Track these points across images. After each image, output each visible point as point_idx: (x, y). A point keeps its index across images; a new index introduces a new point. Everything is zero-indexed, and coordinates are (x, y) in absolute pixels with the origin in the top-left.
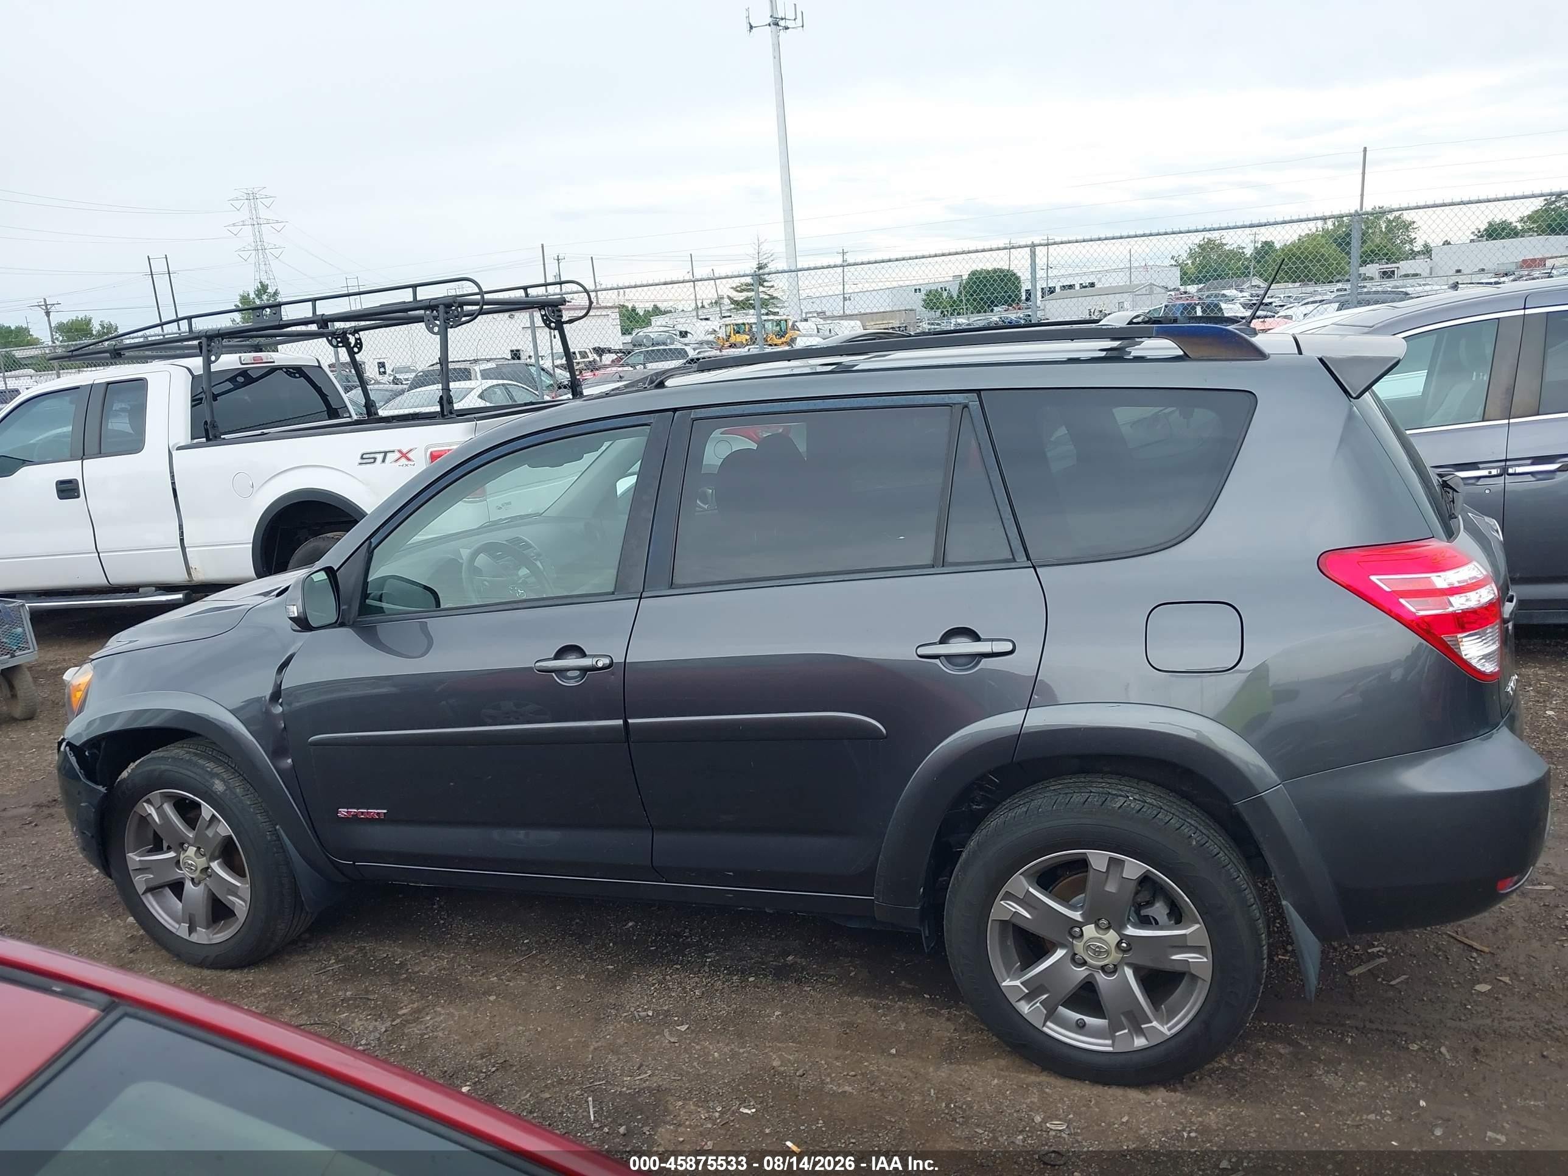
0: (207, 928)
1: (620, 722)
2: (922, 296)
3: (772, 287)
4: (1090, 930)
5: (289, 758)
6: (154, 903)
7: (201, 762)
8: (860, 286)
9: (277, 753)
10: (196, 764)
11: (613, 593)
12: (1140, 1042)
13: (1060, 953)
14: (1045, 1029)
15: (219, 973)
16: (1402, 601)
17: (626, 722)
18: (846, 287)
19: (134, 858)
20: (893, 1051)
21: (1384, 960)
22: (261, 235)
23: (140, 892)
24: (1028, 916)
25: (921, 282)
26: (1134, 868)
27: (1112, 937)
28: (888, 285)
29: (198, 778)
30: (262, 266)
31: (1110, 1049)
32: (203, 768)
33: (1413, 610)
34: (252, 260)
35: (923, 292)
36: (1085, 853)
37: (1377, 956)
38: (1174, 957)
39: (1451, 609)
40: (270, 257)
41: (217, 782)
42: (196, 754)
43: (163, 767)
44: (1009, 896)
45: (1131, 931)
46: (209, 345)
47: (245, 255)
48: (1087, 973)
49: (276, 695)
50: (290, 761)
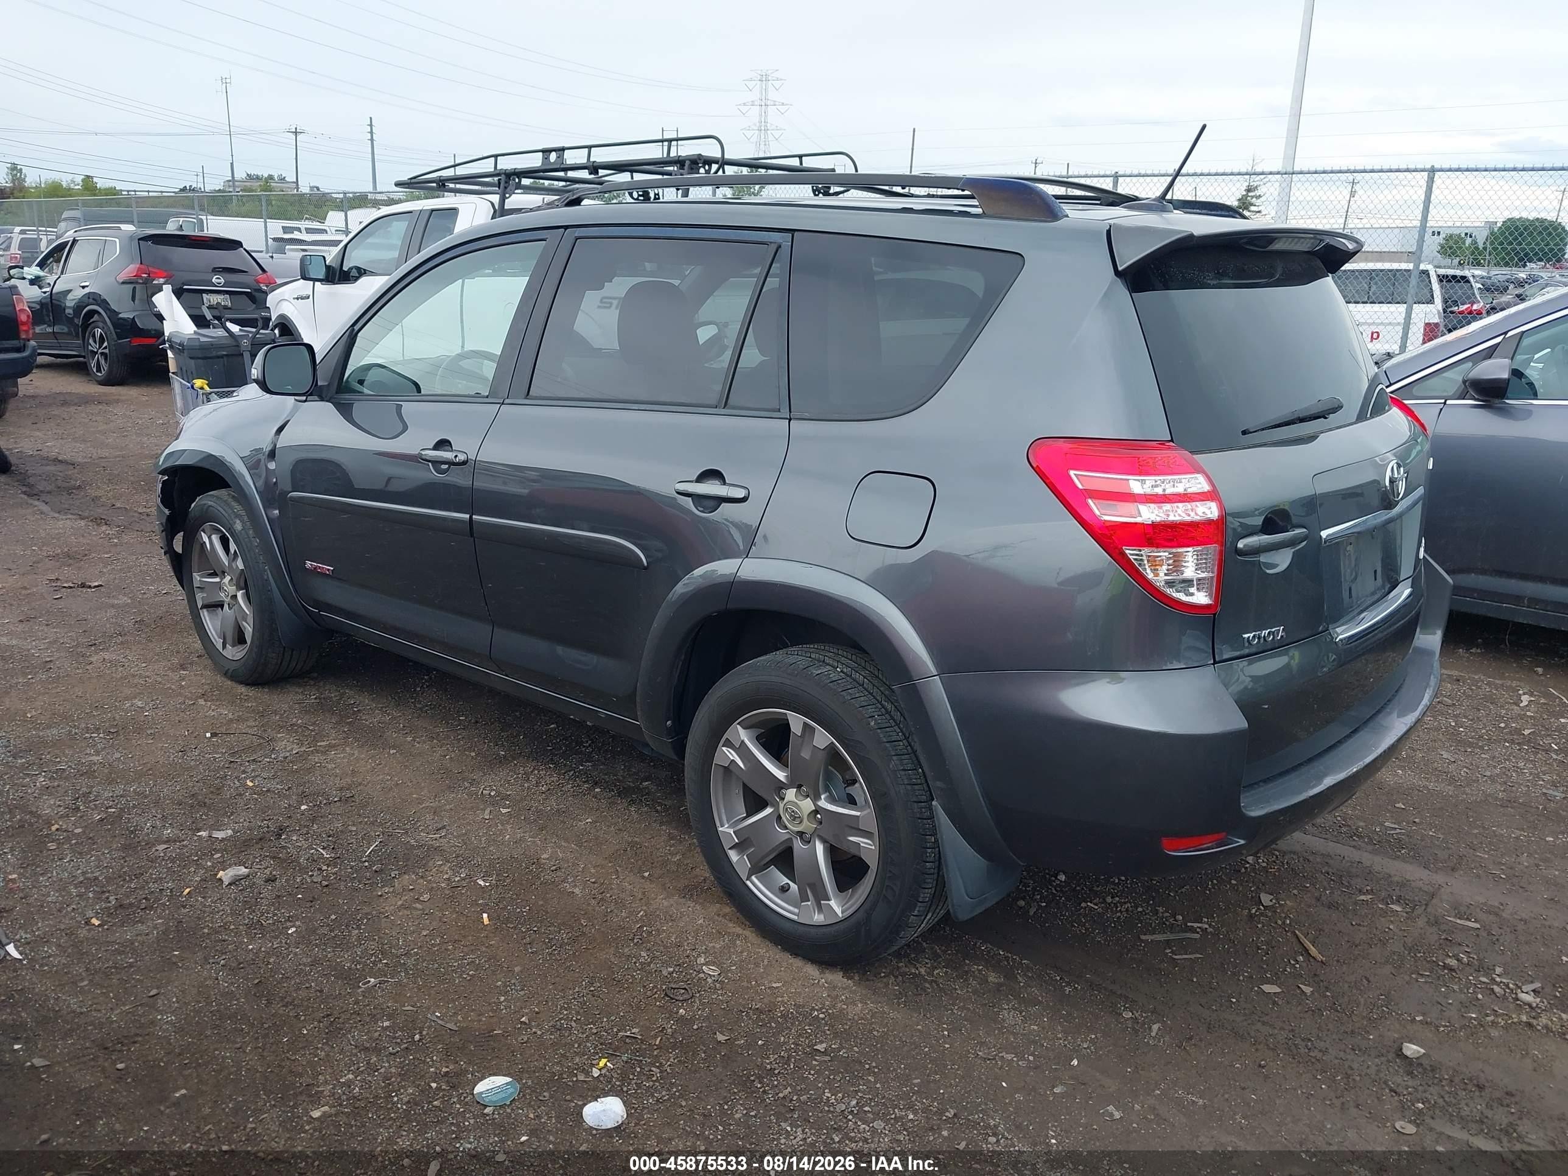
0: (233, 646)
1: (468, 516)
2: (1440, 239)
3: (1259, 212)
4: (791, 794)
5: (276, 509)
6: (207, 618)
7: (234, 504)
8: (1365, 221)
9: (268, 504)
10: (228, 505)
11: (487, 397)
12: (818, 918)
13: (768, 810)
14: (748, 883)
15: (234, 684)
16: (1090, 501)
17: (471, 517)
18: (1349, 221)
19: (196, 577)
20: (646, 874)
21: (1197, 936)
22: (766, 116)
23: (199, 607)
24: (742, 765)
25: (1441, 224)
26: (823, 738)
27: (807, 805)
28: (1399, 223)
29: (226, 515)
30: (762, 146)
31: (795, 918)
32: (232, 508)
33: (1097, 512)
34: (754, 139)
35: (1442, 236)
36: (786, 714)
37: (1193, 930)
38: (851, 838)
39: (1138, 520)
40: (771, 138)
41: (238, 521)
42: (233, 497)
43: (210, 503)
44: (729, 744)
45: (823, 803)
46: (506, 182)
47: (749, 134)
48: (787, 836)
49: (272, 455)
50: (277, 512)
